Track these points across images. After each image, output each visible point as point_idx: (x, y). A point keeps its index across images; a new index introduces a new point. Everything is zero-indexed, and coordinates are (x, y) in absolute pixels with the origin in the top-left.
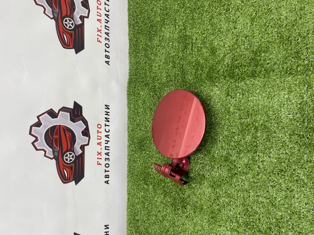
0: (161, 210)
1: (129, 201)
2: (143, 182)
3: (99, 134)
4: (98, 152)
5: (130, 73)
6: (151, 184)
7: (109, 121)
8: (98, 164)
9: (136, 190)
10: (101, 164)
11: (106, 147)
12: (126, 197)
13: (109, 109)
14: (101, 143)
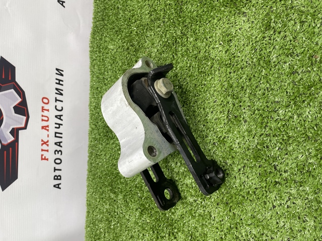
0: (135, 235)
1: (88, 215)
2: (109, 189)
3: (46, 113)
4: (42, 141)
5: (95, 18)
6: (121, 192)
7: (61, 94)
8: (42, 159)
9: (98, 200)
10: (47, 159)
11: (56, 133)
12: (85, 209)
13: (62, 75)
14: (48, 126)
